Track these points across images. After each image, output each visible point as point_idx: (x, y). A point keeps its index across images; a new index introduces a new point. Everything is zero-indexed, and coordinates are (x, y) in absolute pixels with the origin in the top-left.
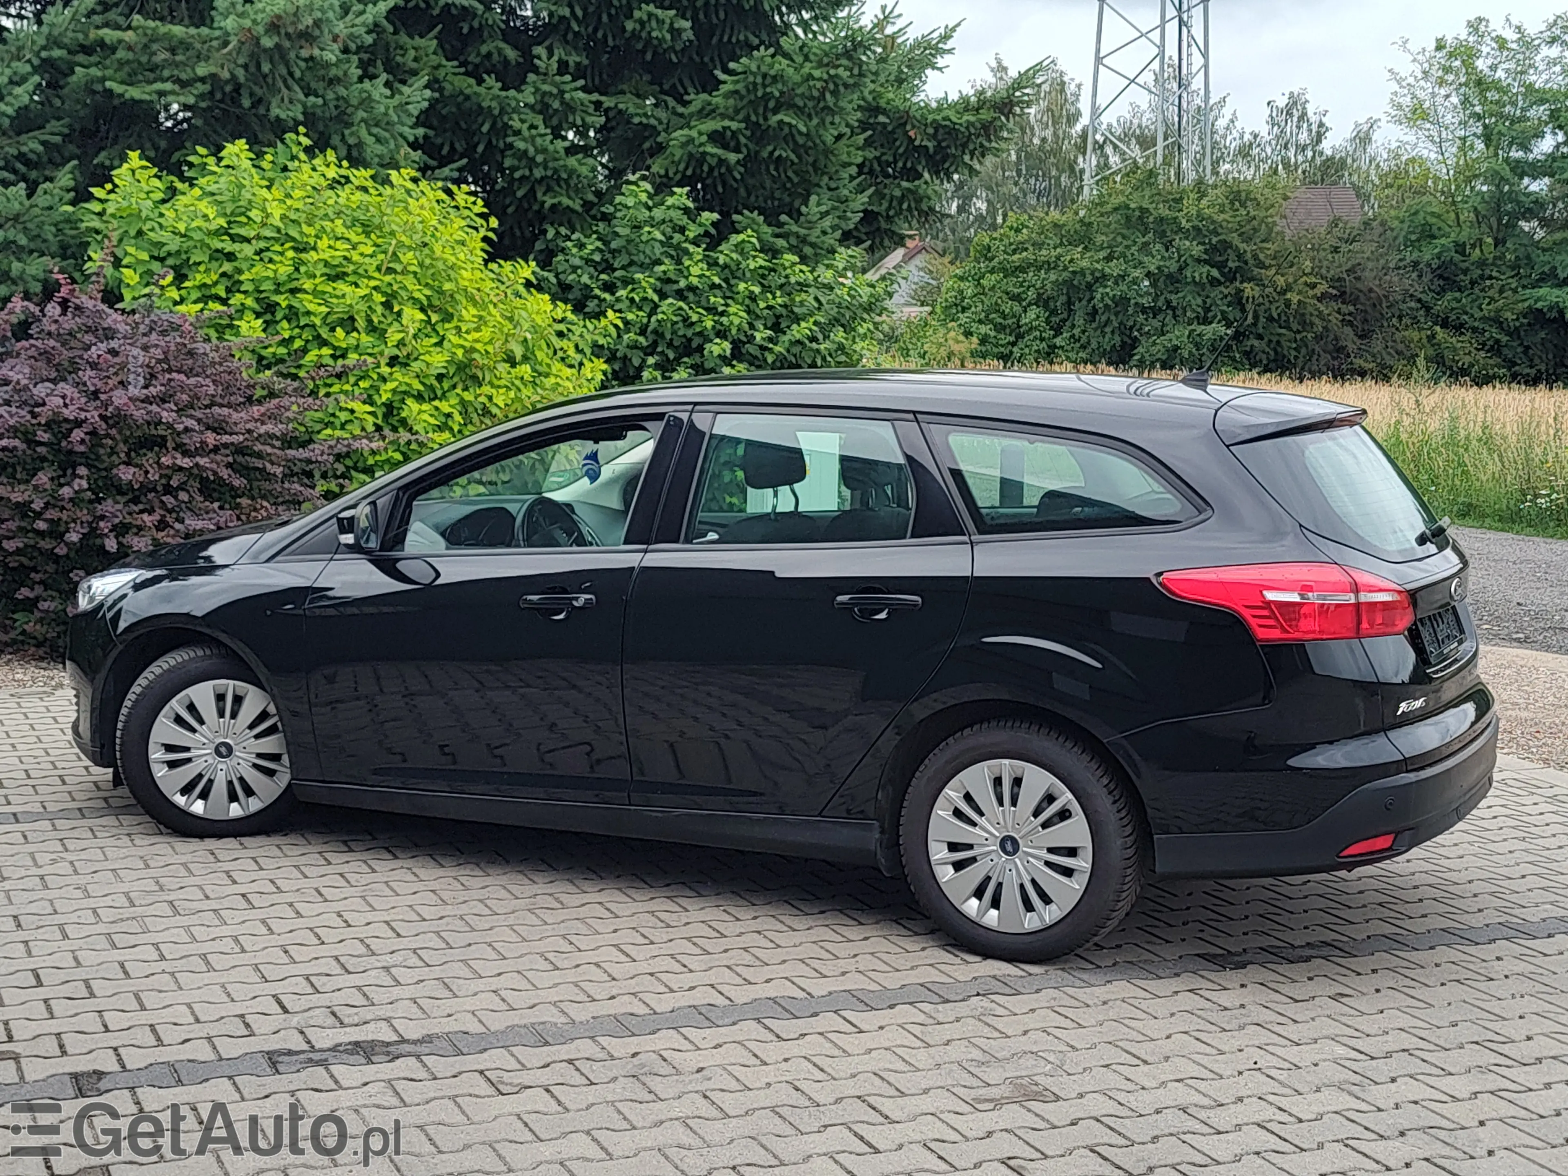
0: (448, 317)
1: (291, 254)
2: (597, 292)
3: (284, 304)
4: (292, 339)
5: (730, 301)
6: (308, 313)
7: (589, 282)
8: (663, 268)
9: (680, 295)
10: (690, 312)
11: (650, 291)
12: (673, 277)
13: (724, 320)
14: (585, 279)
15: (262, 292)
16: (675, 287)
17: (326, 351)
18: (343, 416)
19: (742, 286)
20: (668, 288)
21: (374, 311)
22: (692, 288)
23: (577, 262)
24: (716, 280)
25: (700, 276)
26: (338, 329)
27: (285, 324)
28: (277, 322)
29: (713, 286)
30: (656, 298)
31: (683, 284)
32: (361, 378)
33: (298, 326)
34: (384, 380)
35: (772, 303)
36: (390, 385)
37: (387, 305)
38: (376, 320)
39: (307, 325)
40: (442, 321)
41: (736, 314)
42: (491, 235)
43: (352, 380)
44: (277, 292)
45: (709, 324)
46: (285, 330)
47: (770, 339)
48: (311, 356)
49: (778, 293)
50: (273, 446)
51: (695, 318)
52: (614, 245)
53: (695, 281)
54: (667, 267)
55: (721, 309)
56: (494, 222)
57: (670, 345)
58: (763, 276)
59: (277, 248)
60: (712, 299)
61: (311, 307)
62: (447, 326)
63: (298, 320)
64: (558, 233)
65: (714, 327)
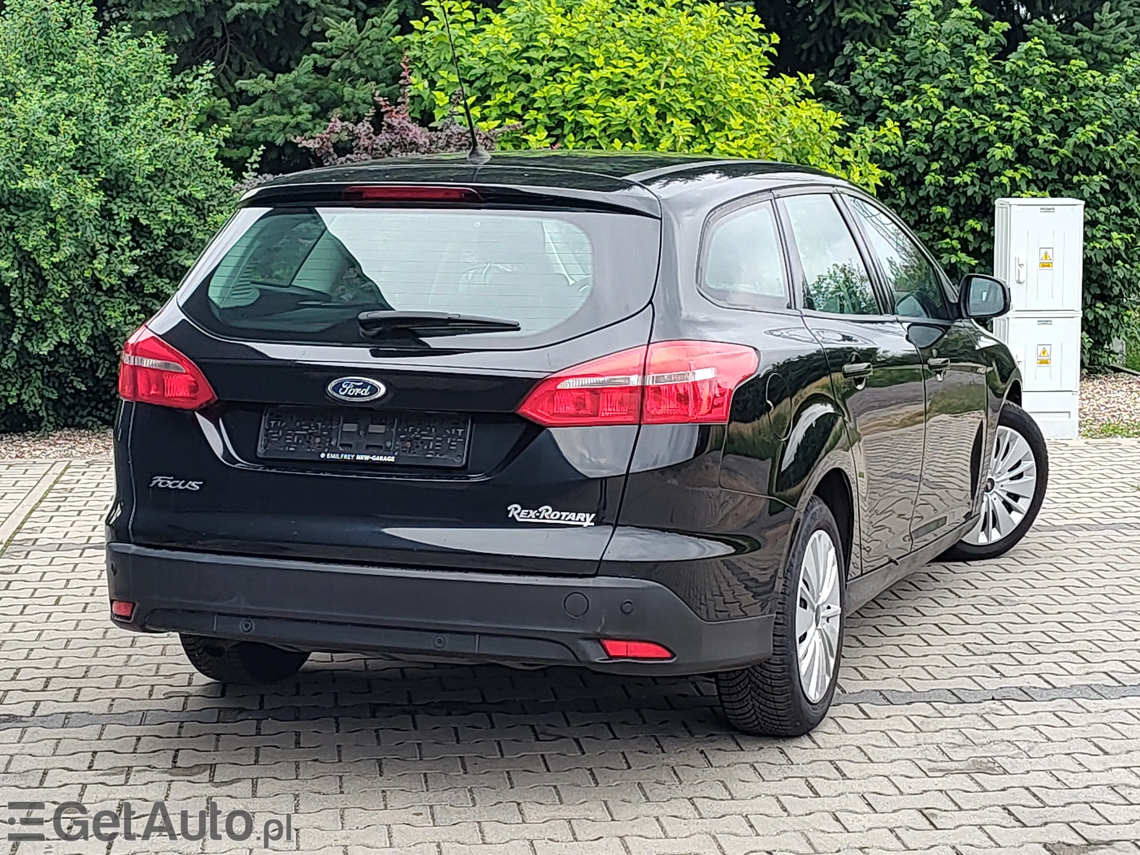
0: (720, 127)
1: (578, 74)
2: (887, 102)
3: (570, 119)
5: (1015, 107)
6: (591, 126)
7: (880, 94)
8: (948, 76)
9: (967, 102)
10: (973, 119)
11: (935, 100)
12: (960, 85)
13: (1007, 125)
14: (877, 91)
15: (552, 109)
16: (962, 95)
19: (1027, 91)
20: (955, 96)
21: (649, 123)
22: (977, 96)
23: (869, 75)
24: (1002, 87)
25: (986, 84)
26: (616, 140)
27: (571, 137)
28: (565, 136)
29: (1000, 94)
30: (942, 106)
31: (968, 92)
33: (581, 139)
35: (1058, 107)
37: (661, 116)
38: (650, 131)
39: (589, 138)
40: (716, 130)
41: (1018, 119)
42: (773, 50)
44: (565, 109)
45: (992, 129)
46: (571, 142)
47: (1054, 142)
49: (1065, 98)
51: (977, 124)
52: (908, 58)
53: (979, 88)
54: (954, 75)
55: (1005, 115)
56: (776, 39)
57: (956, 152)
58: (1051, 82)
59: (568, 69)
60: (998, 106)
61: (591, 121)
62: (718, 134)
63: (582, 133)
64: (855, 48)
65: (996, 132)
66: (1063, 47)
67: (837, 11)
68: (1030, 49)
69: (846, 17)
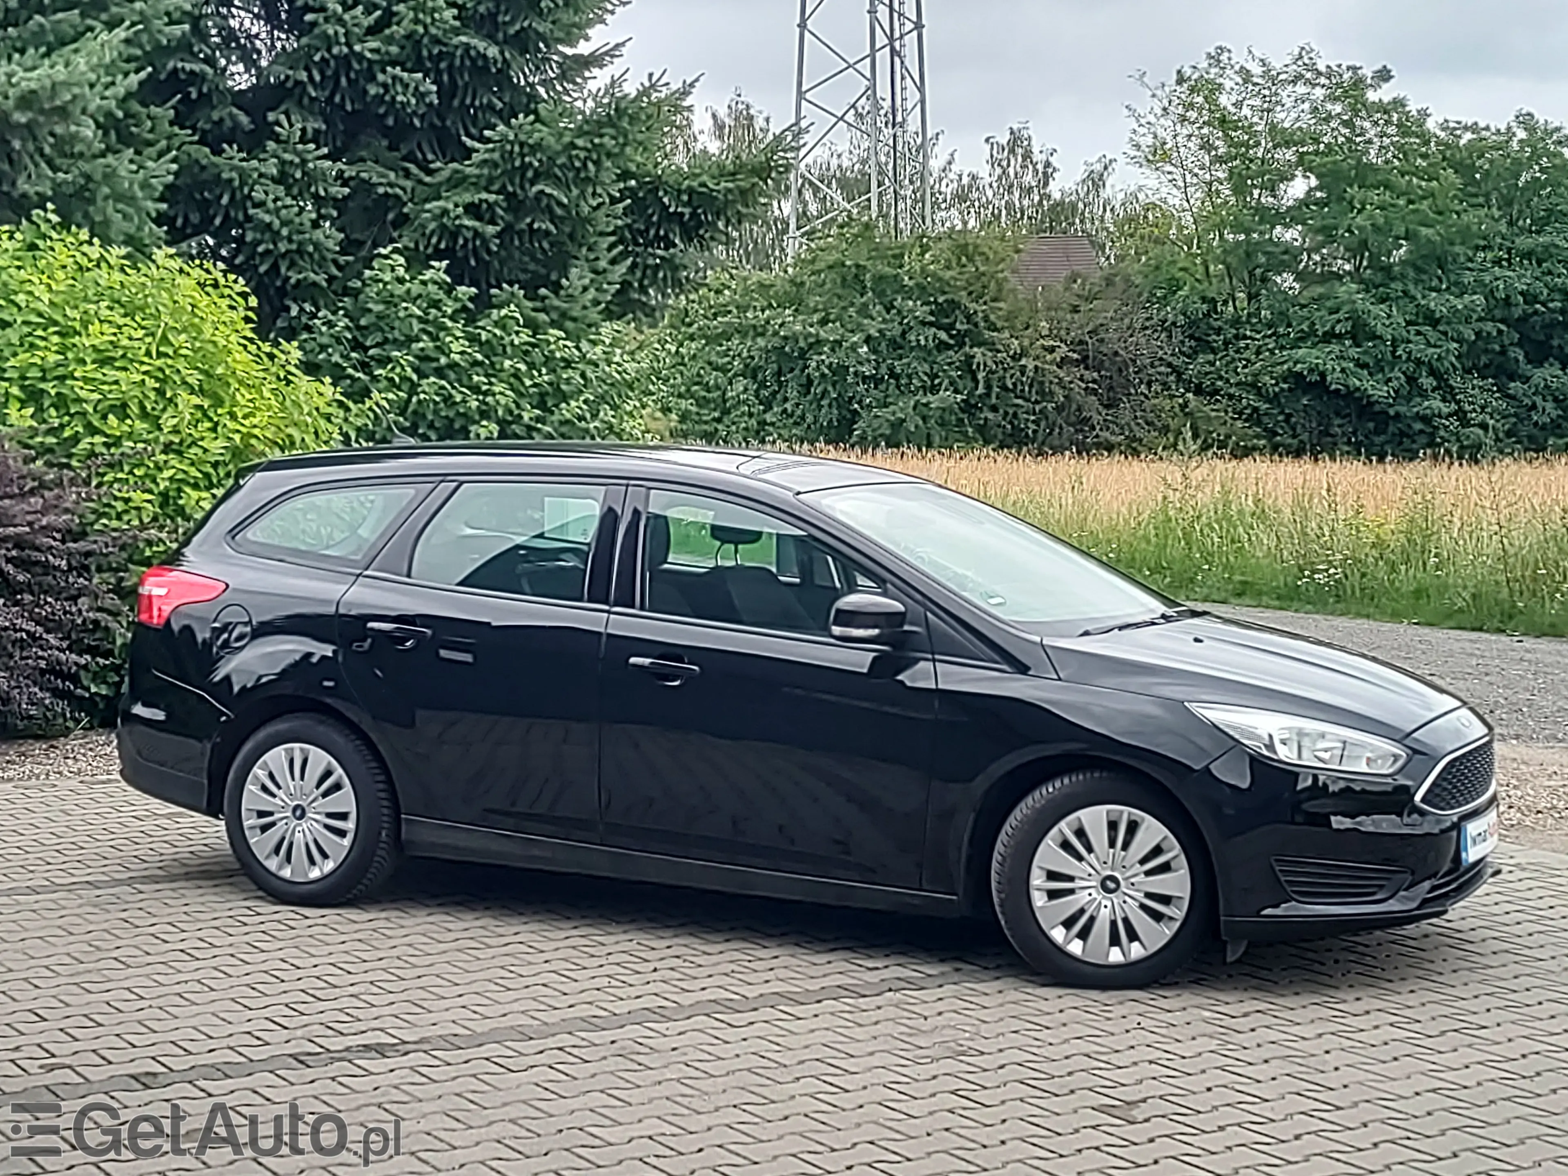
0: (219, 402)
1: (56, 339)
2: (350, 370)
3: (53, 392)
4: (62, 426)
5: (493, 380)
6: (79, 400)
7: (340, 361)
8: (421, 345)
9: (440, 373)
10: (453, 392)
11: (409, 369)
12: (433, 355)
13: (489, 399)
15: (27, 378)
16: (435, 365)
17: (98, 439)
18: (120, 506)
19: (507, 363)
20: (427, 367)
21: (147, 398)
22: (453, 365)
23: (326, 340)
24: (479, 357)
25: (462, 353)
26: (111, 417)
27: (53, 412)
28: (46, 410)
29: (476, 363)
30: (415, 377)
31: (443, 360)
32: (137, 466)
33: (68, 414)
34: (160, 469)
35: (538, 380)
36: (167, 474)
37: (160, 391)
38: (148, 406)
39: (77, 413)
40: (215, 405)
41: (501, 393)
42: (251, 314)
43: (126, 468)
44: (43, 379)
45: (474, 404)
46: (54, 418)
47: (538, 419)
48: (84, 444)
49: (544, 371)
50: (55, 539)
51: (458, 398)
52: (364, 322)
53: (457, 357)
54: (426, 343)
55: (485, 388)
58: (526, 353)
59: (40, 332)
60: (476, 378)
61: (83, 394)
62: (219, 410)
63: (68, 408)
64: (302, 310)
65: (478, 408)
66: (533, 314)
67: (283, 270)
68: (506, 316)
69: (294, 277)
